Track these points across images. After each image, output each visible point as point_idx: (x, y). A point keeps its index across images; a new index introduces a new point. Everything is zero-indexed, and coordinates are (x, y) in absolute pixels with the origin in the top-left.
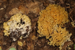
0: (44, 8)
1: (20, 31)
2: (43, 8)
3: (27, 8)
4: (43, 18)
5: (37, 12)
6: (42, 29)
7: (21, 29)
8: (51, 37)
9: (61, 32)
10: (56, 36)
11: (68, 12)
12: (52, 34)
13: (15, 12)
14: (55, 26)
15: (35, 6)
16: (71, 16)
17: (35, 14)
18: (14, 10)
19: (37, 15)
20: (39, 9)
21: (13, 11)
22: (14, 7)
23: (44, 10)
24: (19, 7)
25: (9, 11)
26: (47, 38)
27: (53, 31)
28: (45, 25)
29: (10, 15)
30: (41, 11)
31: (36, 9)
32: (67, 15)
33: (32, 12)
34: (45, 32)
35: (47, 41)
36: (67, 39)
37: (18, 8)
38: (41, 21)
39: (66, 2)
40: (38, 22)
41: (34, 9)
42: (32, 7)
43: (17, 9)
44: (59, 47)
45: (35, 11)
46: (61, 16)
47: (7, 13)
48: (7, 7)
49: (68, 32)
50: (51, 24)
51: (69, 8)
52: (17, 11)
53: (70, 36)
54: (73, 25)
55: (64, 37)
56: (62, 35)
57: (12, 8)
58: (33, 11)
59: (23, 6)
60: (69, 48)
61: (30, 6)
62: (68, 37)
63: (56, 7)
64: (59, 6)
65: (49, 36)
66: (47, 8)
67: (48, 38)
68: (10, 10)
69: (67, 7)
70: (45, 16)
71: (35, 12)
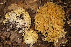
0: (42, 6)
1: (16, 24)
2: (41, 5)
3: (26, 4)
4: (40, 15)
5: (35, 9)
6: (38, 25)
7: (17, 22)
8: (46, 33)
9: (57, 29)
10: (51, 33)
11: (65, 11)
12: (47, 30)
13: (14, 7)
14: (51, 23)
15: (34, 3)
16: (67, 15)
17: (33, 11)
19: (35, 12)
20: (37, 6)
21: (12, 7)
22: (13, 3)
24: (18, 3)
25: (8, 6)
26: (43, 34)
27: (49, 27)
28: (41, 21)
29: (9, 10)
30: (39, 8)
31: (34, 6)
32: (64, 14)
33: (30, 8)
36: (62, 36)
37: (17, 4)
38: (38, 17)
39: (63, 1)
40: (35, 18)
41: (33, 6)
42: (31, 4)
43: (16, 4)
44: (54, 44)
46: (57, 14)
47: (6, 8)
48: (6, 2)
49: (63, 30)
50: (47, 20)
51: (67, 7)
52: (16, 7)
53: (65, 34)
54: (69, 24)
56: (57, 32)
57: (11, 3)
58: (31, 8)
59: (23, 2)
60: (64, 45)
61: (29, 3)
62: (63, 34)
63: (53, 5)
64: (57, 4)
65: (45, 33)
66: (44, 5)
68: (9, 5)
69: (64, 6)
70: (42, 13)
71: (33, 9)
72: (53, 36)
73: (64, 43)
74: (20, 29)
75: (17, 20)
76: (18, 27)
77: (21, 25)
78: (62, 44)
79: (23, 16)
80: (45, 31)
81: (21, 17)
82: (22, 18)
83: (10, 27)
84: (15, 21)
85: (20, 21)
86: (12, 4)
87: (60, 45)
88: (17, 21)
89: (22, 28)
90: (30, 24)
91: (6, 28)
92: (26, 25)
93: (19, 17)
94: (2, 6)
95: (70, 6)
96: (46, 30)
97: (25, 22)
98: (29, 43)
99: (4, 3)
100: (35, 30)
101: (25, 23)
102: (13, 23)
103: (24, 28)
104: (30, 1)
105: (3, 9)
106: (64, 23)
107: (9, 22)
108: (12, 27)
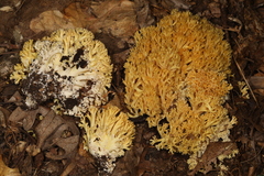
0: (150, 23)
1: (59, 84)
2: (147, 21)
3: (94, 15)
4: (146, 54)
5: (126, 33)
6: (138, 90)
7: (65, 77)
8: (165, 121)
9: (203, 109)
10: (182, 119)
11: (233, 46)
12: (169, 110)
13: (51, 23)
14: (182, 84)
15: (123, 12)
16: (239, 60)
17: (119, 39)
18: (48, 18)
19: (126, 44)
20: (133, 23)
21: (45, 21)
22: (50, 8)
23: (152, 27)
24: (67, 10)
25: (31, 19)
26: (152, 123)
27: (175, 101)
28: (150, 78)
29: (33, 33)
30: (143, 30)
31: (124, 21)
32: (227, 54)
33: (110, 30)
34: (146, 99)
35: (148, 136)
36: (219, 135)
37: (63, 12)
38: (138, 62)
39: (227, 11)
40: (126, 65)
41: (118, 23)
42: (112, 17)
43: (58, 13)
44: (189, 161)
45: (119, 28)
46: (206, 55)
47: (22, 24)
48: (24, 5)
49: (225, 112)
50: (172, 75)
51: (238, 31)
52: (58, 22)
53: (230, 126)
54: (244, 91)
55: (208, 125)
56: (203, 117)
57: (42, 9)
58: (113, 28)
59: (82, 7)
60: (223, 167)
61: (105, 11)
62: (222, 128)
63: (193, 22)
64: (204, 21)
66: (162, 22)
67: (154, 124)
68: (34, 15)
69: (230, 29)
70: (154, 48)
71: (117, 33)
72: (188, 132)
73: (225, 160)
74: (71, 103)
75: (65, 69)
76: (66, 93)
77: (78, 88)
78: (218, 162)
79: (84, 57)
80: (162, 114)
81: (79, 60)
82: (83, 64)
83: (39, 95)
84: (56, 74)
85: (73, 72)
86: (45, 13)
87: (212, 163)
88: (62, 73)
89: (81, 97)
90: (109, 86)
91: (25, 97)
92: (94, 90)
93: (71, 59)
94: (6, 18)
95: (250, 29)
96: (165, 112)
97: (91, 76)
98: (101, 154)
99: (15, 8)
100: (124, 108)
101: (90, 83)
102: (49, 80)
103: (86, 101)
104: (110, 4)
105: (13, 27)
106: (230, 87)
107: (36, 77)
108: (46, 93)
